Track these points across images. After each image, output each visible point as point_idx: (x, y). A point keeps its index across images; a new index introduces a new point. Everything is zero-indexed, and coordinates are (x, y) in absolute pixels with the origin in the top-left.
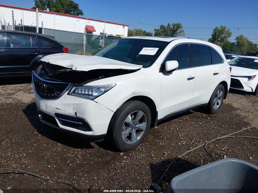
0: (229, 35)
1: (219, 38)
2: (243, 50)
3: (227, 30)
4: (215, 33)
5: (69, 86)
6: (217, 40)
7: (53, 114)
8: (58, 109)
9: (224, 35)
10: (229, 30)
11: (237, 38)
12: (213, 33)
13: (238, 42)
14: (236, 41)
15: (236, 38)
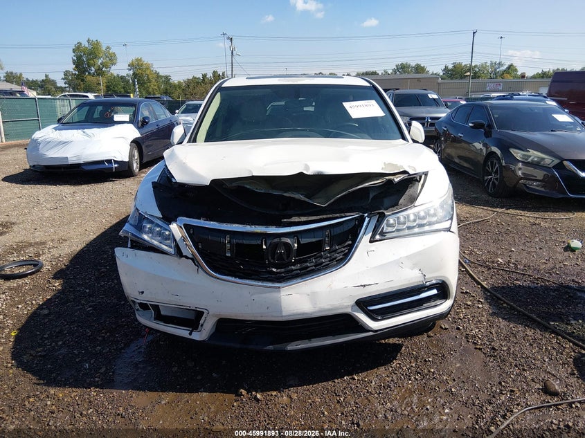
0: (112, 59)
1: (93, 69)
2: (151, 90)
3: (104, 49)
4: (79, 58)
5: (367, 219)
6: (89, 73)
7: (347, 307)
8: (364, 286)
9: (100, 61)
10: (108, 48)
11: (131, 66)
12: (75, 58)
13: (135, 75)
14: (131, 72)
15: (129, 65)
